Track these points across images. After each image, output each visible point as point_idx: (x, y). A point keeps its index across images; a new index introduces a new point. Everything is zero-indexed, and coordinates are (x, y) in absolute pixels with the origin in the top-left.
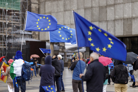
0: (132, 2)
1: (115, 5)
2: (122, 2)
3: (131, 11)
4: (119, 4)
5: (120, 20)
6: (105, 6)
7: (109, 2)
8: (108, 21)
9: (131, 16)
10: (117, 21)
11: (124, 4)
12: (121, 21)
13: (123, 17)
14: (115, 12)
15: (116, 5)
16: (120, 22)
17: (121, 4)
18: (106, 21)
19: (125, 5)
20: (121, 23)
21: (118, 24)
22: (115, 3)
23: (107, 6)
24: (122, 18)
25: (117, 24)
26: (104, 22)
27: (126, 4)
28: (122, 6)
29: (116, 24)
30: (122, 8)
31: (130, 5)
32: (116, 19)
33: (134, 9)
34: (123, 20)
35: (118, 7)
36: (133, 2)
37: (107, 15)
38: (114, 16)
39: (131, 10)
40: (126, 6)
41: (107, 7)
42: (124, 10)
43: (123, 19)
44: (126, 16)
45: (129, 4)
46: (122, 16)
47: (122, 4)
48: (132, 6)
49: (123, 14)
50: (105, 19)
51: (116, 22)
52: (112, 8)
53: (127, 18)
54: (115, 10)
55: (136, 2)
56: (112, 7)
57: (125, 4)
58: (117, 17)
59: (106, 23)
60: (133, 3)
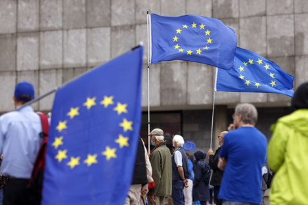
0: (87, 28)
1: (39, 31)
2: (61, 25)
3: (84, 50)
4: (52, 30)
5: (54, 71)
6: (12, 34)
7: (24, 25)
8: (21, 72)
9: (84, 63)
10: (44, 73)
11: (65, 32)
12: (57, 73)
13: (63, 64)
14: (39, 50)
15: (44, 31)
16: (54, 75)
17: (57, 30)
18: (15, 73)
19: (68, 34)
20: (57, 77)
21: (48, 81)
22: (39, 28)
23: (17, 33)
24: (60, 66)
25: (45, 82)
26: (8, 73)
27: (70, 31)
28: (60, 36)
29: (42, 80)
30: (61, 41)
31: (82, 34)
32: (42, 68)
33: (92, 44)
34: (61, 71)
35: (47, 38)
36: (91, 28)
37: (18, 56)
38: (37, 60)
39: (84, 46)
40: (72, 37)
41: (17, 37)
42: (65, 46)
43: (63, 68)
44: (70, 61)
45: (81, 32)
46: (61, 62)
47: (60, 32)
48: (87, 36)
49: (61, 55)
50: (11, 68)
51: (41, 74)
52: (33, 40)
53: (73, 67)
54: (39, 46)
55: (98, 29)
56: (31, 37)
57: (67, 30)
58: (45, 63)
59: (14, 78)
60: (89, 30)
